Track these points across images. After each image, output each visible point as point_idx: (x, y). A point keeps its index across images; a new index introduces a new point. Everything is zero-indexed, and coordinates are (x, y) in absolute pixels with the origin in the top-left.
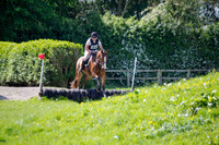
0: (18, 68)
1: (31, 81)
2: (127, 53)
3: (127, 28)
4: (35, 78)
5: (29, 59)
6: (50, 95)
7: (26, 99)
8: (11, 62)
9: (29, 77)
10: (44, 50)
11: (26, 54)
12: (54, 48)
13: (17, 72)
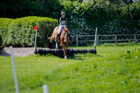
0: (15, 35)
1: (24, 44)
2: (74, 24)
4: (27, 42)
5: (23, 29)
6: (42, 53)
8: (10, 31)
9: (23, 41)
10: (33, 23)
11: (21, 26)
12: (40, 22)
13: (14, 38)
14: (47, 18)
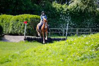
0: (14, 27)
1: (20, 33)
2: (62, 20)
3: (63, 9)
4: (22, 32)
5: (19, 23)
6: (29, 40)
7: (18, 41)
8: (11, 24)
9: (19, 31)
10: (26, 19)
11: (18, 21)
13: (14, 29)
14: (36, 16)
